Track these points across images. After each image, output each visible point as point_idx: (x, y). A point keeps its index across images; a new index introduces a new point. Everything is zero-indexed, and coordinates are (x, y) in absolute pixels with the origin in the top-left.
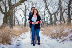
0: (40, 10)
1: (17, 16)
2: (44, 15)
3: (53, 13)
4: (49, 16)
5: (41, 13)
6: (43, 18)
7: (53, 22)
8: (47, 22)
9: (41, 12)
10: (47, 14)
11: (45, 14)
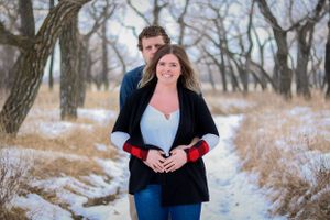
0: (228, 6)
1: (117, 37)
2: (249, 32)
3: (291, 21)
4: (270, 39)
5: (233, 22)
6: (243, 48)
7: (290, 67)
8: (261, 67)
9: (231, 18)
10: (261, 26)
11: (250, 25)
